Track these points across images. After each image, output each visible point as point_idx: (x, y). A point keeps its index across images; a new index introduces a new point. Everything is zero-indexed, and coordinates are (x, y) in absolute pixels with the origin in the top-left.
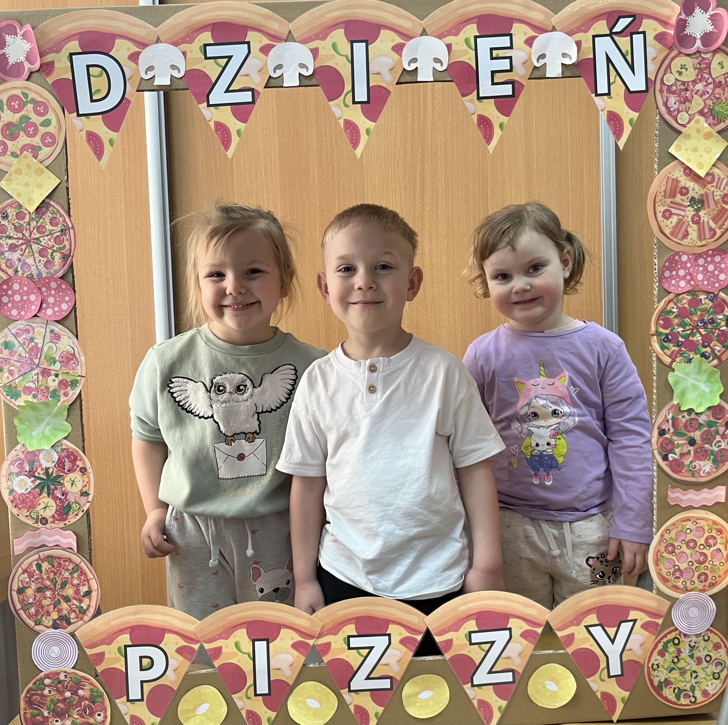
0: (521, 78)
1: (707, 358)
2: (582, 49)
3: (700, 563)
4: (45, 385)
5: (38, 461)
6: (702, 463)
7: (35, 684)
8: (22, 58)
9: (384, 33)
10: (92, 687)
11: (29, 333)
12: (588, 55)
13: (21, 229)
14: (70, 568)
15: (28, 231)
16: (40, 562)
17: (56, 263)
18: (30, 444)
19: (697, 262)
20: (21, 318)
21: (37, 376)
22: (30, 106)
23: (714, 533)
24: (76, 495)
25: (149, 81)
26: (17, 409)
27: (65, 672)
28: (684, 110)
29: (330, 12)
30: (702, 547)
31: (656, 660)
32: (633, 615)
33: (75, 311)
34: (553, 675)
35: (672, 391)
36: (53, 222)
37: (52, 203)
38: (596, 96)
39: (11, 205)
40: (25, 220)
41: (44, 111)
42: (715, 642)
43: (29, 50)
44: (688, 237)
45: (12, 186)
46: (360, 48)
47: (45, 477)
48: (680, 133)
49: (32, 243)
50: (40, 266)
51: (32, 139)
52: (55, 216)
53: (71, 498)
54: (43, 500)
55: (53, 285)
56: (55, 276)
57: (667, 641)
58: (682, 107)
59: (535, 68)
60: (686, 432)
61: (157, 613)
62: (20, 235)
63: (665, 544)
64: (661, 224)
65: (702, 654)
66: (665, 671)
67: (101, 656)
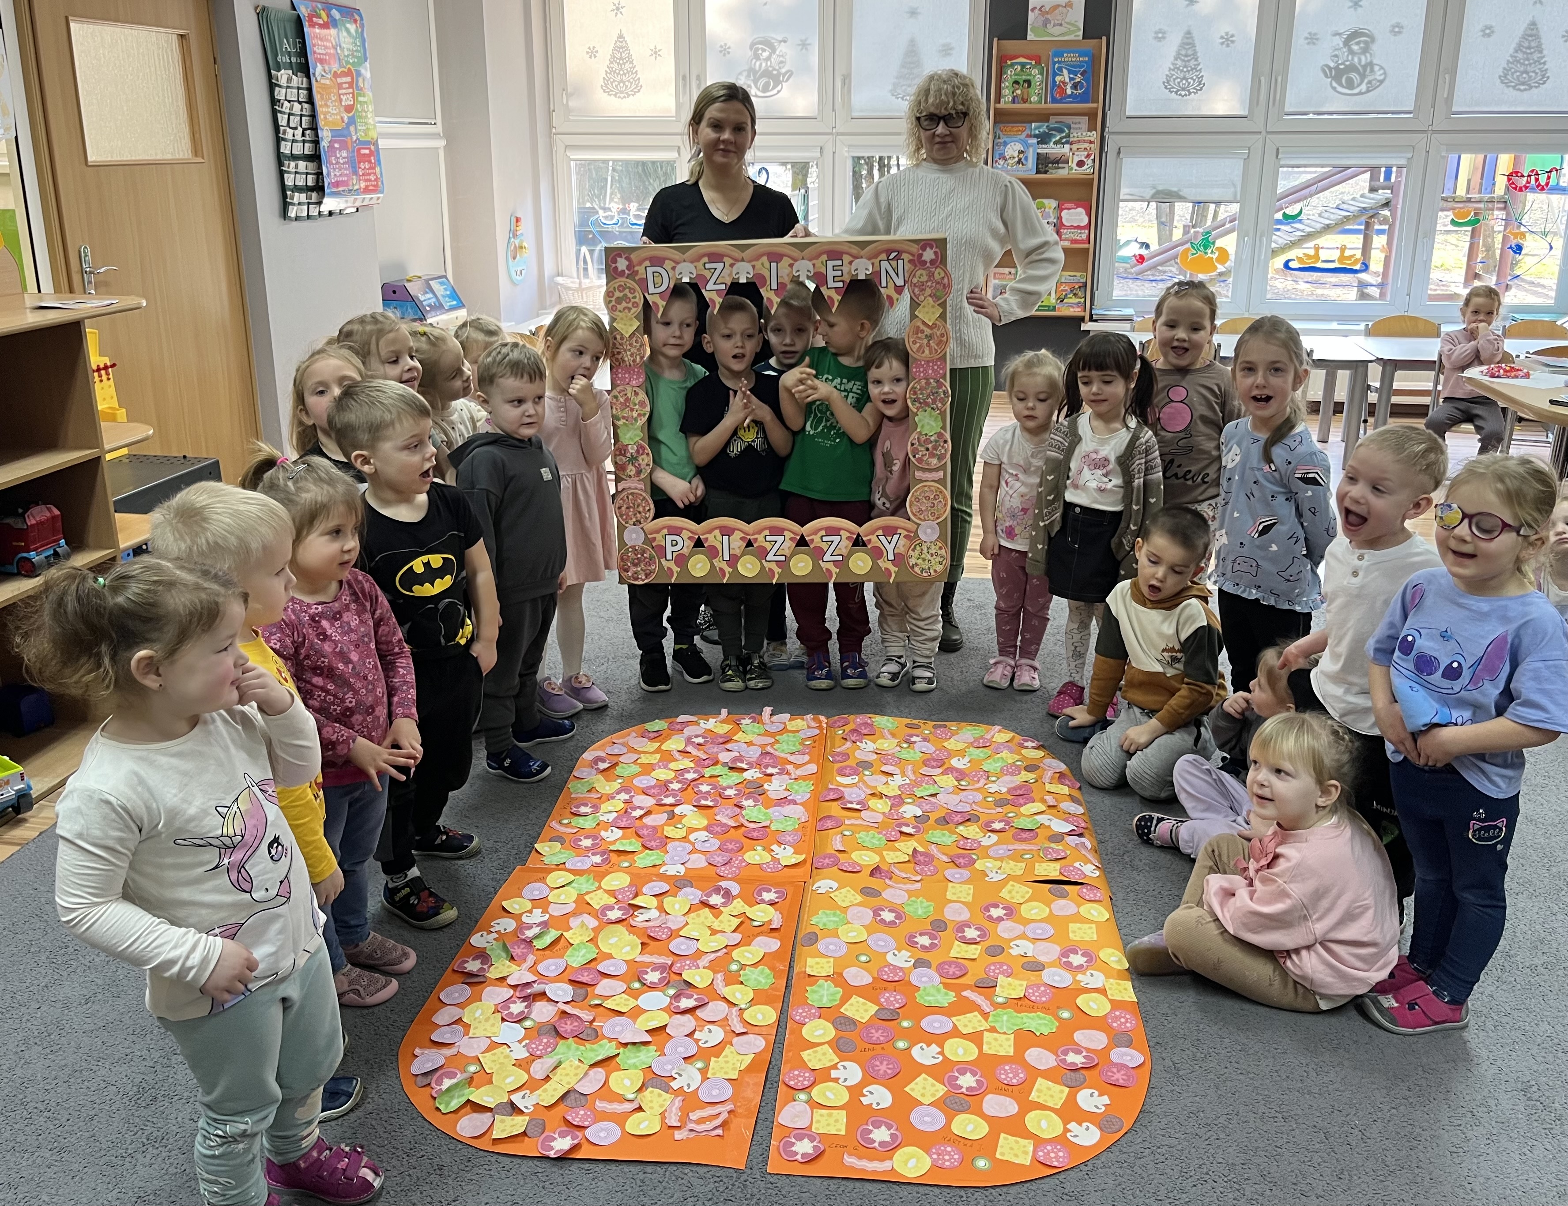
2: (874, 266)
8: (625, 268)
9: (785, 258)
14: (641, 498)
16: (628, 495)
19: (929, 365)
22: (627, 290)
27: (638, 545)
29: (761, 248)
30: (932, 500)
31: (911, 554)
32: (899, 531)
34: (861, 558)
43: (628, 265)
45: (619, 325)
46: (773, 265)
48: (920, 305)
49: (627, 351)
53: (642, 467)
57: (916, 544)
65: (933, 552)
66: (915, 559)
67: (654, 539)
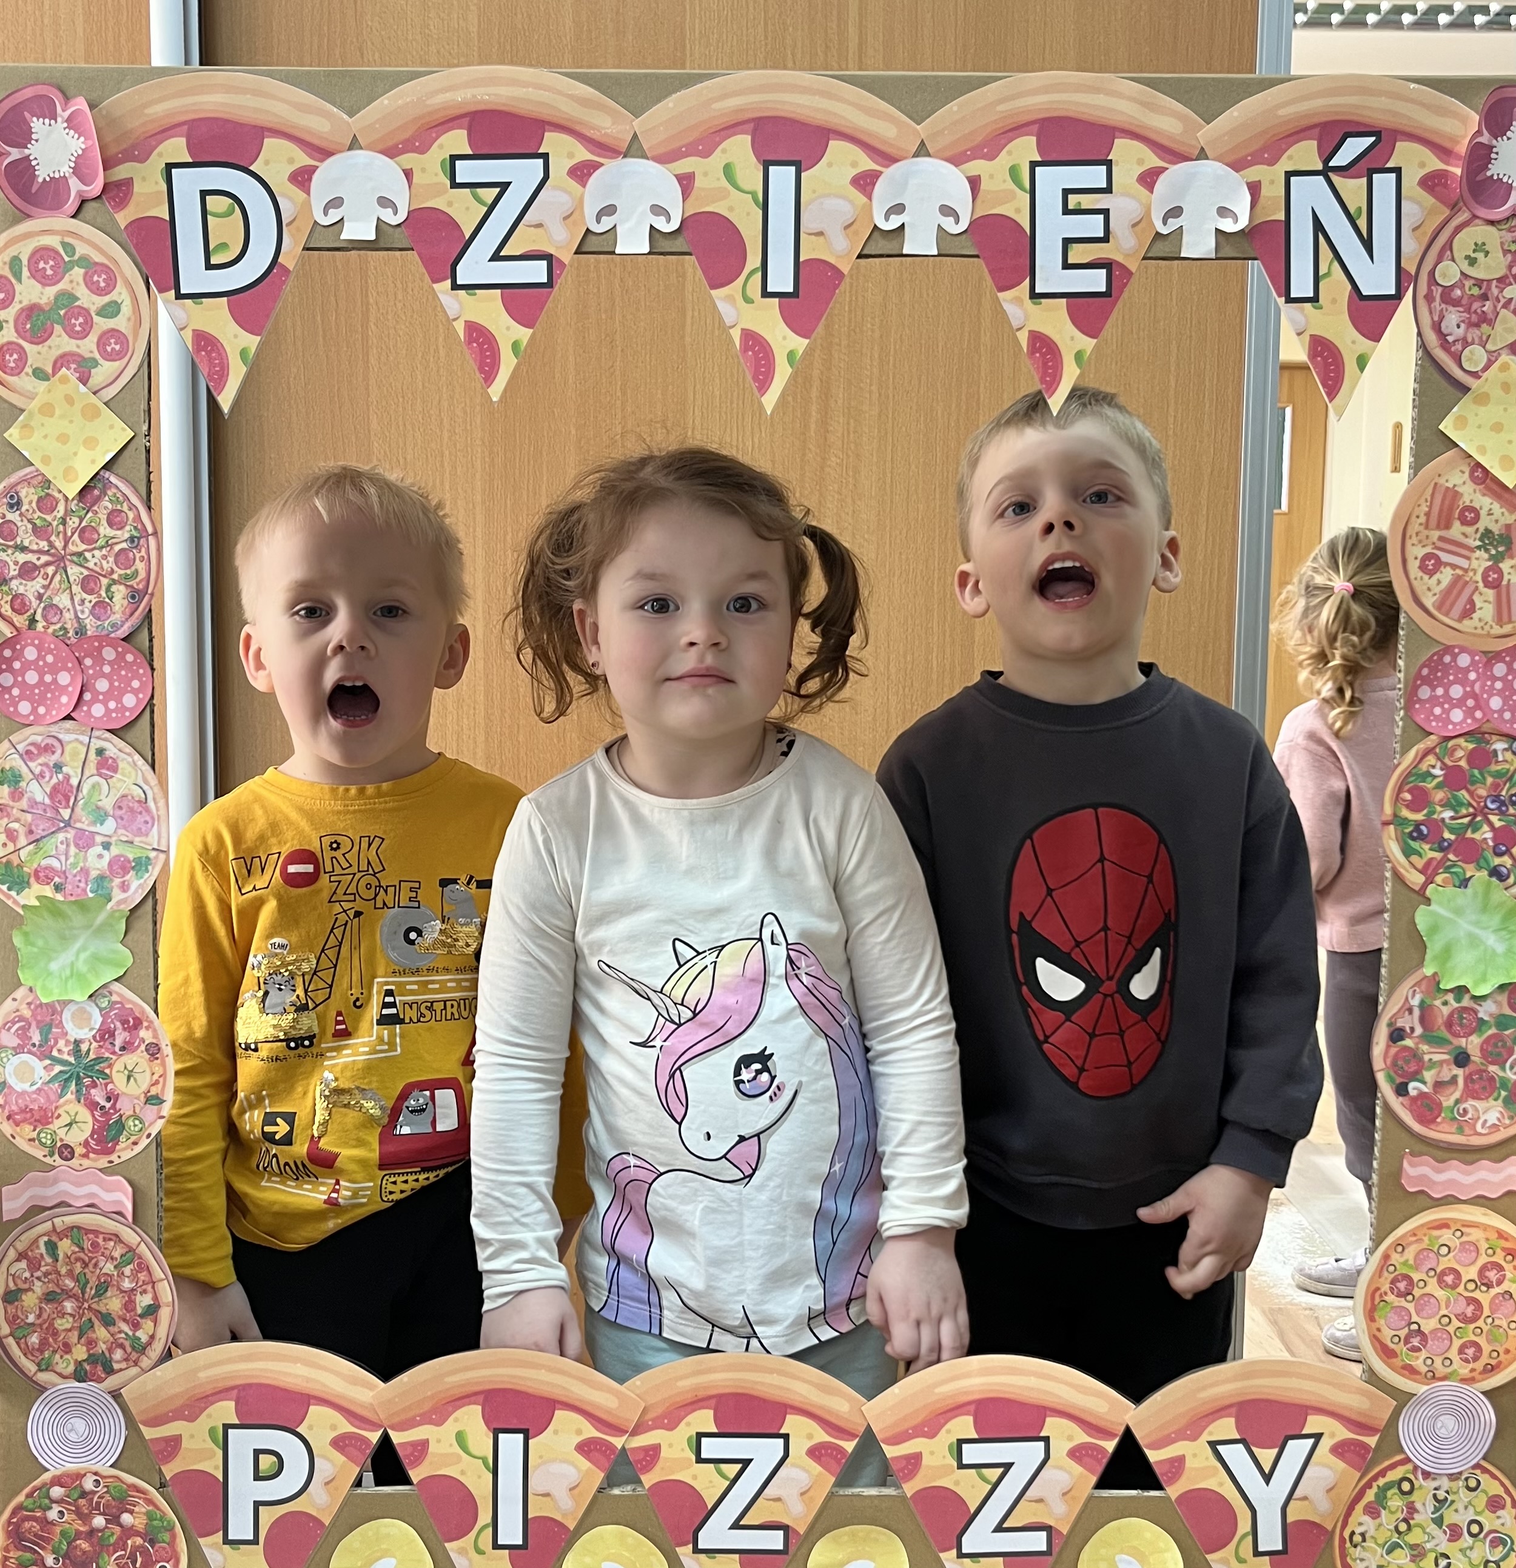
0: (1127, 256)
1: (1502, 878)
2: (1262, 201)
3: (1466, 1320)
4: (81, 864)
5: (60, 1025)
6: (1480, 1105)
7: (29, 1495)
8: (66, 170)
9: (835, 146)
10: (150, 1508)
11: (53, 753)
12: (1274, 214)
13: (46, 532)
14: (117, 1254)
15: (61, 535)
16: (54, 1238)
17: (117, 608)
18: (44, 987)
19: (1491, 671)
20: (38, 720)
21: (64, 846)
22: (78, 272)
23: (1499, 1258)
24: (136, 1101)
25: (331, 228)
26: (22, 912)
27: (96, 1474)
28: (1477, 340)
29: (725, 96)
30: (1471, 1286)
31: (1360, 1524)
32: (1313, 1424)
33: (152, 712)
34: (1135, 1543)
35: (1423, 947)
36: (115, 519)
37: (113, 479)
38: (1287, 302)
39: (26, 481)
40: (55, 513)
41: (108, 285)
42: (1490, 1494)
43: (80, 152)
44: (1474, 615)
45: (32, 440)
46: (782, 177)
47: (72, 1060)
48: (1465, 389)
49: (67, 563)
50: (83, 612)
51: (79, 342)
52: (119, 507)
53: (125, 1106)
54: (66, 1108)
55: (109, 654)
56: (113, 635)
57: (1386, 1484)
58: (1473, 334)
59: (1157, 233)
60: (1448, 1036)
61: (295, 1360)
62: (44, 545)
63: (1393, 1276)
64: (1415, 583)
65: (1462, 1519)
66: (1379, 1550)
67: (173, 1445)
